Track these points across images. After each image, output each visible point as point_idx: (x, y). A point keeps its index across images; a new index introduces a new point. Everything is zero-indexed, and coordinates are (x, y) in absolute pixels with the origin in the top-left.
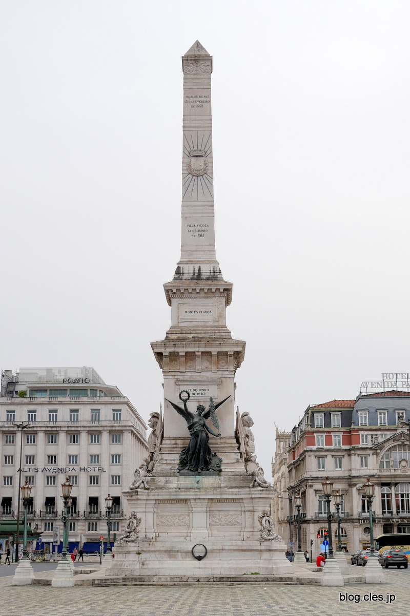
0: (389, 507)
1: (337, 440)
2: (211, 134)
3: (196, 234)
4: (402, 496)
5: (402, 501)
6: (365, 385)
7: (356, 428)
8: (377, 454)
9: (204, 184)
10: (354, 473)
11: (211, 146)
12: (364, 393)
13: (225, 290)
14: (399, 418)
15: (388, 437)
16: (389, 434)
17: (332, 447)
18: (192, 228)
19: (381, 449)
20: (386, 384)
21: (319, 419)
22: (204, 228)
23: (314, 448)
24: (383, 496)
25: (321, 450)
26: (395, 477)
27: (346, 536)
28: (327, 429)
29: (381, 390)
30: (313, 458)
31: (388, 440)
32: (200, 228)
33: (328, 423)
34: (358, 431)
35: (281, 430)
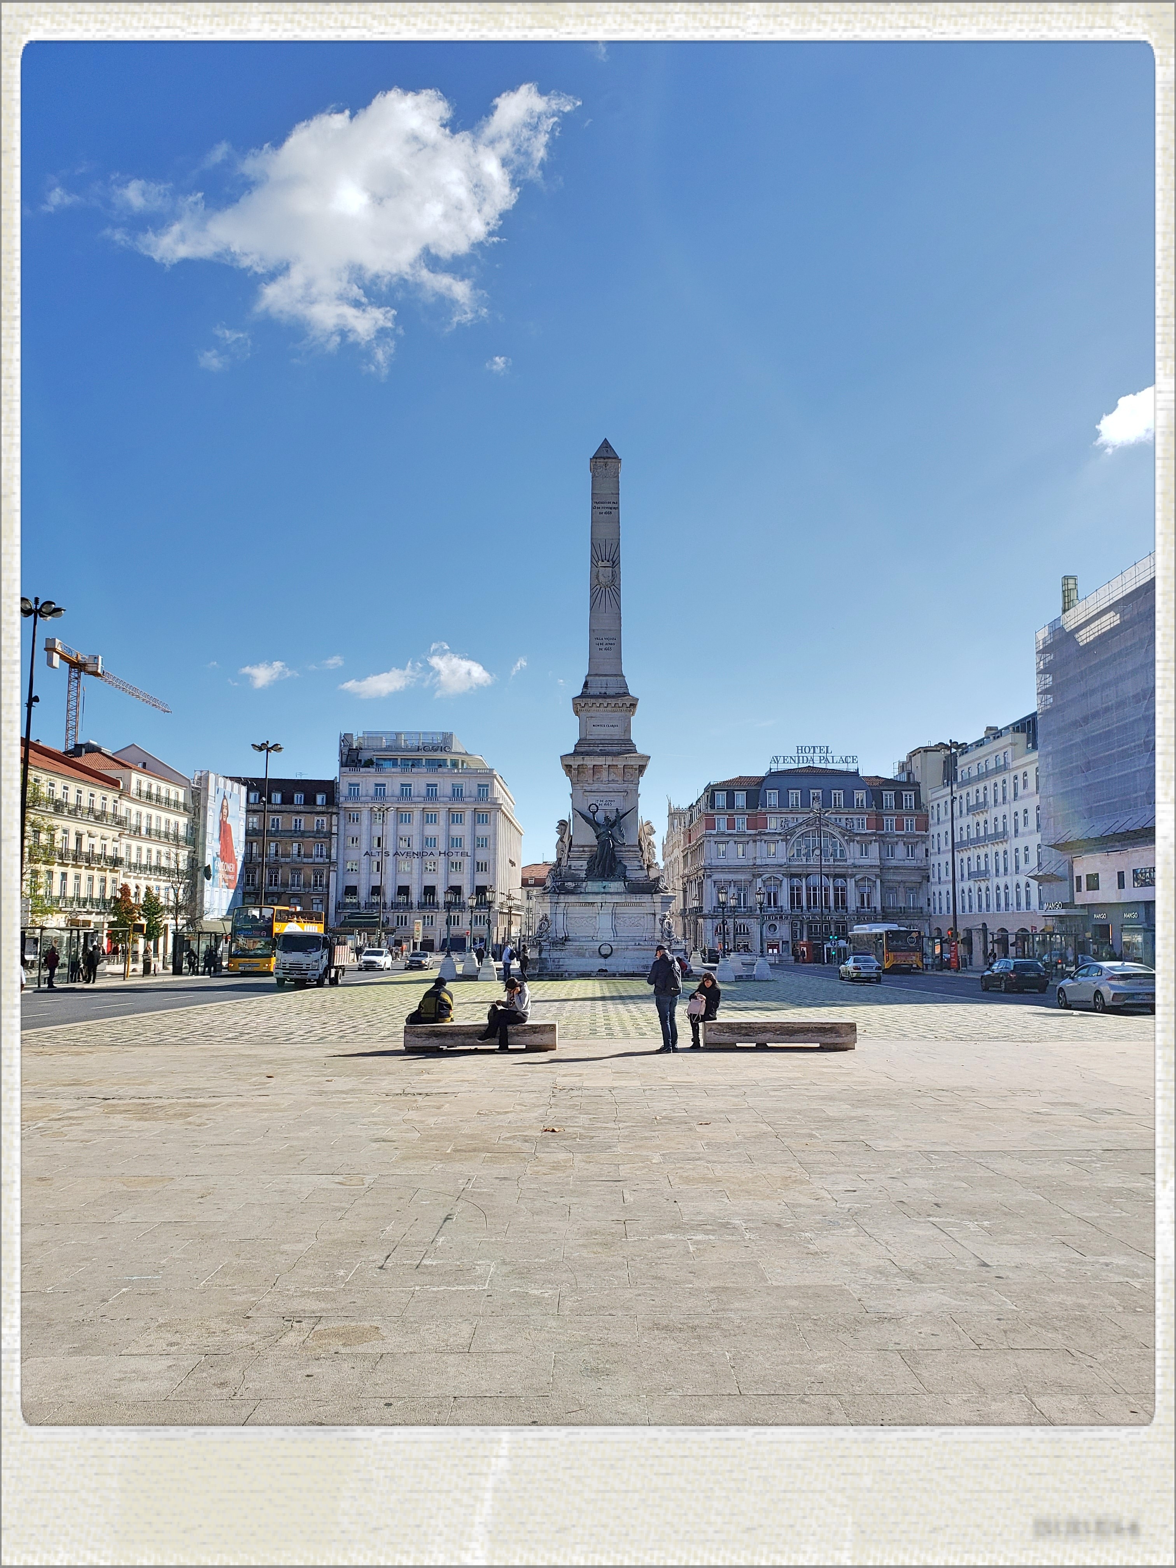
0: (799, 902)
1: (741, 823)
2: (619, 544)
3: (604, 647)
4: (815, 889)
5: (815, 895)
6: (776, 760)
7: (764, 811)
8: (787, 841)
9: (611, 596)
10: (758, 862)
11: (619, 556)
12: (775, 768)
13: (631, 705)
14: (814, 799)
15: (800, 821)
16: (801, 818)
17: (734, 832)
18: (601, 641)
19: (791, 835)
20: (801, 758)
21: (721, 799)
22: (611, 641)
23: (714, 832)
24: (792, 889)
25: (723, 834)
26: (808, 866)
27: (748, 934)
28: (730, 811)
29: (794, 766)
30: (712, 843)
31: (801, 824)
32: (607, 641)
33: (731, 804)
34: (765, 814)
35: (675, 805)
